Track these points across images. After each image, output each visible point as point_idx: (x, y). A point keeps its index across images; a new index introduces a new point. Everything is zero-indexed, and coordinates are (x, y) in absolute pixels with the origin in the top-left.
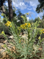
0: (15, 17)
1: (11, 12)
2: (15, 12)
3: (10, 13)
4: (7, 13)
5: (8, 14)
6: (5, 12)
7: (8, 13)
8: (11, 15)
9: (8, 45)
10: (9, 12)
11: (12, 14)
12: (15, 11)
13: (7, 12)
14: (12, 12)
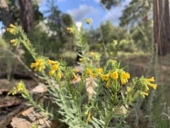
0: (41, 23)
1: (27, 8)
2: (38, 8)
3: (25, 13)
4: (15, 11)
5: (17, 15)
6: (8, 10)
7: (18, 12)
8: (28, 18)
9: (37, 119)
10: (19, 8)
11: (30, 15)
12: (39, 5)
13: (13, 7)
14: (31, 8)
